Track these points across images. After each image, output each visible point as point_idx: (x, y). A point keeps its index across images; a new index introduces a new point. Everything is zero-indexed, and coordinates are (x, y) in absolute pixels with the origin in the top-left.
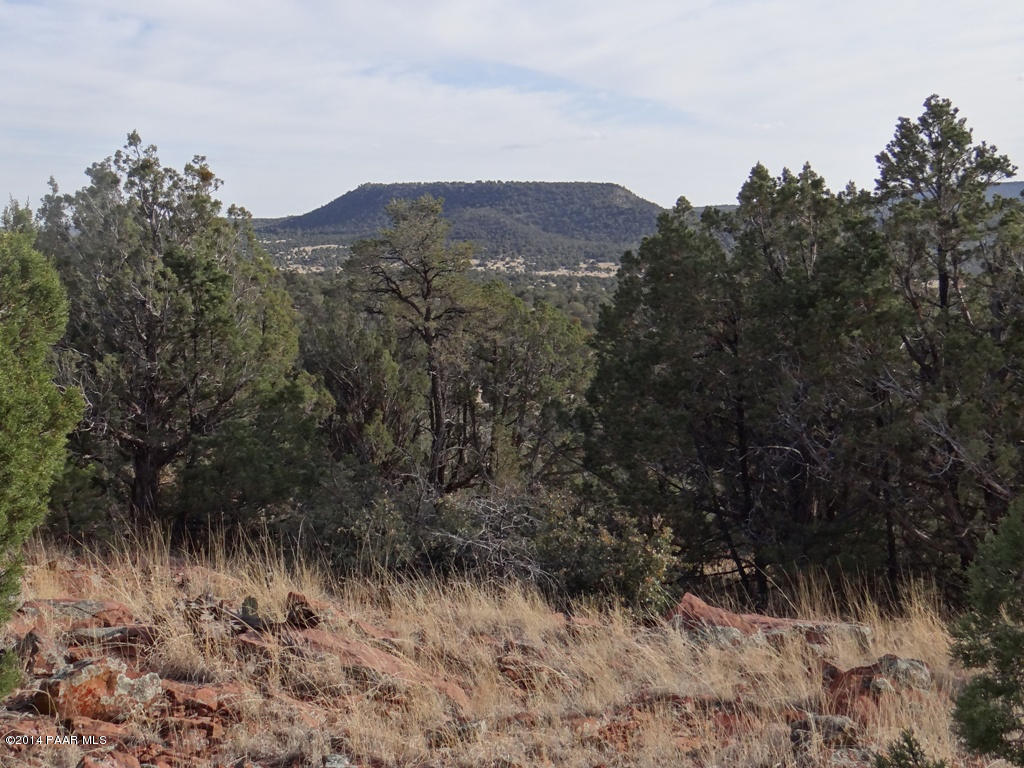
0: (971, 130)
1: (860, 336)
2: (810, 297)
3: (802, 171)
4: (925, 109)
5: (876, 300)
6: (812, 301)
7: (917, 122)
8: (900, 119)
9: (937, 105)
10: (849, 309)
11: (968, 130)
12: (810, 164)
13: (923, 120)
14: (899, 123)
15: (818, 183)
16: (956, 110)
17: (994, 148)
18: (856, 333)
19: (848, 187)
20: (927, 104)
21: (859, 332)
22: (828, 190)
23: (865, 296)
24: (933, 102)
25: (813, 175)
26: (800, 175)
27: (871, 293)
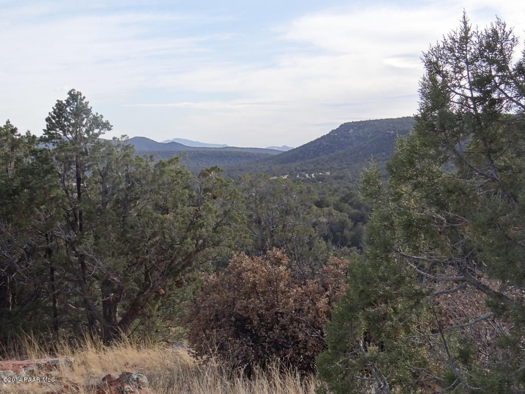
0: (91, 108)
1: (44, 209)
2: (14, 191)
3: (5, 124)
4: (68, 96)
5: (50, 190)
6: (16, 192)
7: (64, 102)
8: (58, 101)
9: (74, 95)
10: (37, 195)
11: (89, 108)
12: (10, 120)
13: (67, 101)
14: (57, 102)
15: (14, 131)
16: (84, 98)
17: (102, 116)
18: (42, 207)
19: (27, 133)
20: (70, 93)
21: (44, 206)
22: (20, 134)
23: (44, 189)
24: (72, 93)
25: (11, 126)
26: (4, 126)
27: (48, 187)
